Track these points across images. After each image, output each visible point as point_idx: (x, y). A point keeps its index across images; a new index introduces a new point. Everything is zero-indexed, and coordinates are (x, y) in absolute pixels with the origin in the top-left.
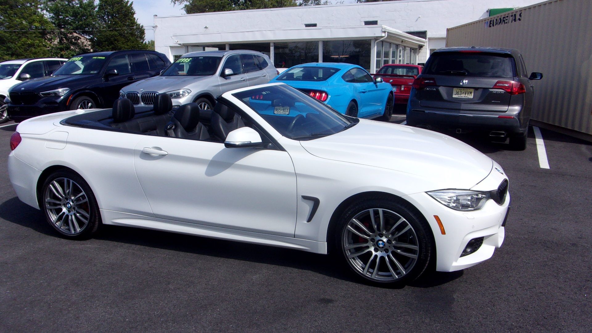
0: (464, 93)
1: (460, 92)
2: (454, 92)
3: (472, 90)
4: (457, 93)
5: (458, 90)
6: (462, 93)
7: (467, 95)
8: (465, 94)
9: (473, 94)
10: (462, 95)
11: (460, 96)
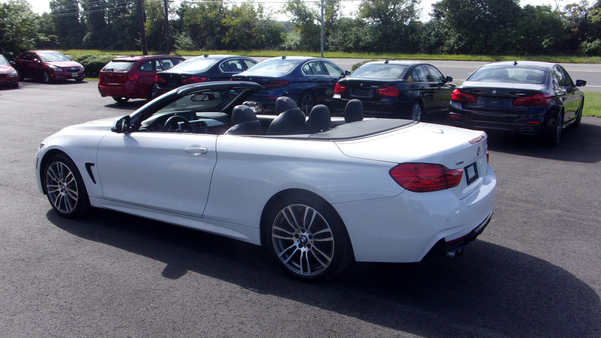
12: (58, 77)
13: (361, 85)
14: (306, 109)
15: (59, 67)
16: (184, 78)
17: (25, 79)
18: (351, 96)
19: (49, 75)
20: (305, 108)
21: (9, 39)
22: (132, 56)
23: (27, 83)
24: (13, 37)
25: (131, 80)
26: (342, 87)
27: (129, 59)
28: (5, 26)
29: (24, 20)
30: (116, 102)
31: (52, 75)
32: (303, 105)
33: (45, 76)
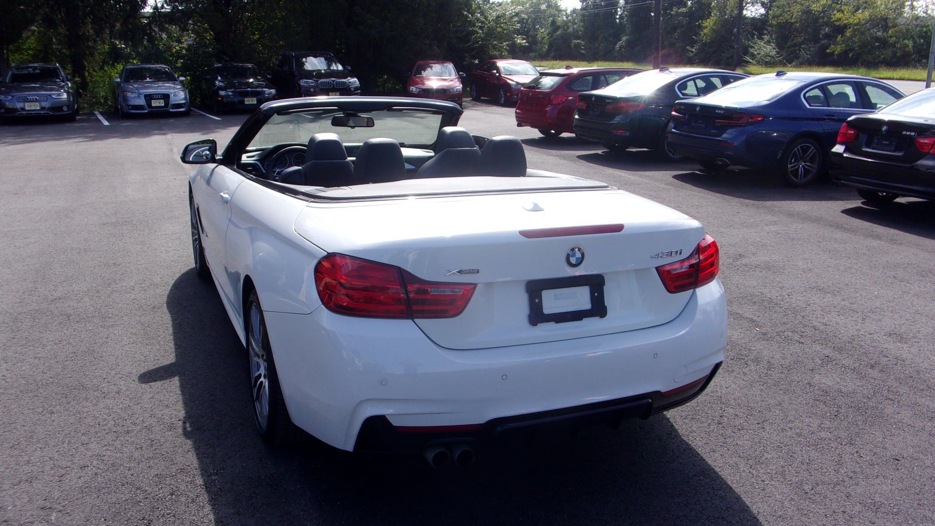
12: (516, 97)
13: (884, 128)
14: (797, 169)
15: (518, 83)
16: (609, 103)
17: (482, 98)
18: (864, 149)
19: (505, 94)
20: (797, 167)
21: (478, 42)
22: (568, 67)
23: (478, 104)
24: (483, 40)
25: (554, 103)
26: (849, 132)
27: (563, 71)
28: (474, 26)
29: (498, 17)
30: (542, 136)
31: (509, 94)
32: (795, 161)
33: (501, 94)
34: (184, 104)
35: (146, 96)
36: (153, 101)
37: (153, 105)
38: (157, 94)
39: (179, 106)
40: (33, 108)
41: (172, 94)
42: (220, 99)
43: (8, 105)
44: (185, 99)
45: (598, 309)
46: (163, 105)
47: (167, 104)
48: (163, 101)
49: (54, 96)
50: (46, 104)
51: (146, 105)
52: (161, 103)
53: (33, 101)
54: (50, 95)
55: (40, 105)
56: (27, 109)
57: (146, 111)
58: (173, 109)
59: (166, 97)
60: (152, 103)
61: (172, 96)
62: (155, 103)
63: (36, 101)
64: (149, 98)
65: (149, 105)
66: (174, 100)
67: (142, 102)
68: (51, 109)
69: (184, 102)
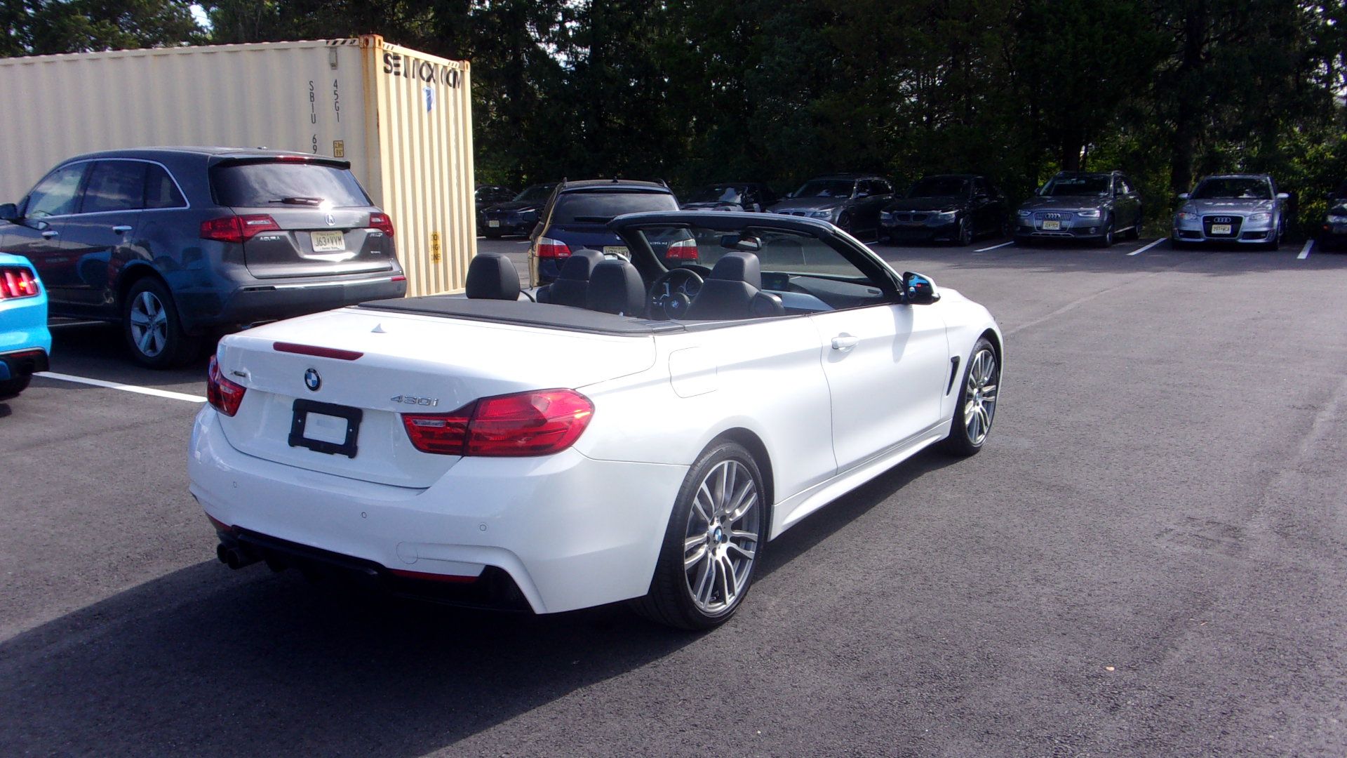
0: (330, 241)
1: (323, 240)
2: (314, 242)
3: (340, 234)
4: (319, 243)
5: (319, 236)
6: (327, 241)
7: (334, 243)
8: (332, 242)
9: (343, 241)
10: (327, 246)
11: (325, 247)
34: (1266, 233)
35: (1205, 219)
36: (1214, 226)
37: (1214, 232)
38: (1223, 216)
39: (1257, 235)
40: (1051, 228)
41: (1248, 218)
42: (1325, 227)
43: (1027, 223)
44: (1271, 224)
45: (349, 449)
46: (1229, 232)
47: (1235, 232)
48: (1229, 226)
49: (1080, 214)
50: (1068, 224)
51: (1203, 232)
52: (1227, 230)
53: (1051, 219)
54: (1077, 212)
55: (1061, 225)
56: (1044, 228)
57: (1202, 240)
58: (1243, 239)
59: (1236, 221)
60: (1213, 229)
61: (1245, 222)
62: (1216, 230)
63: (1057, 219)
64: (1209, 221)
65: (1208, 231)
66: (1246, 226)
67: (1198, 226)
68: (1074, 230)
69: (1265, 229)
